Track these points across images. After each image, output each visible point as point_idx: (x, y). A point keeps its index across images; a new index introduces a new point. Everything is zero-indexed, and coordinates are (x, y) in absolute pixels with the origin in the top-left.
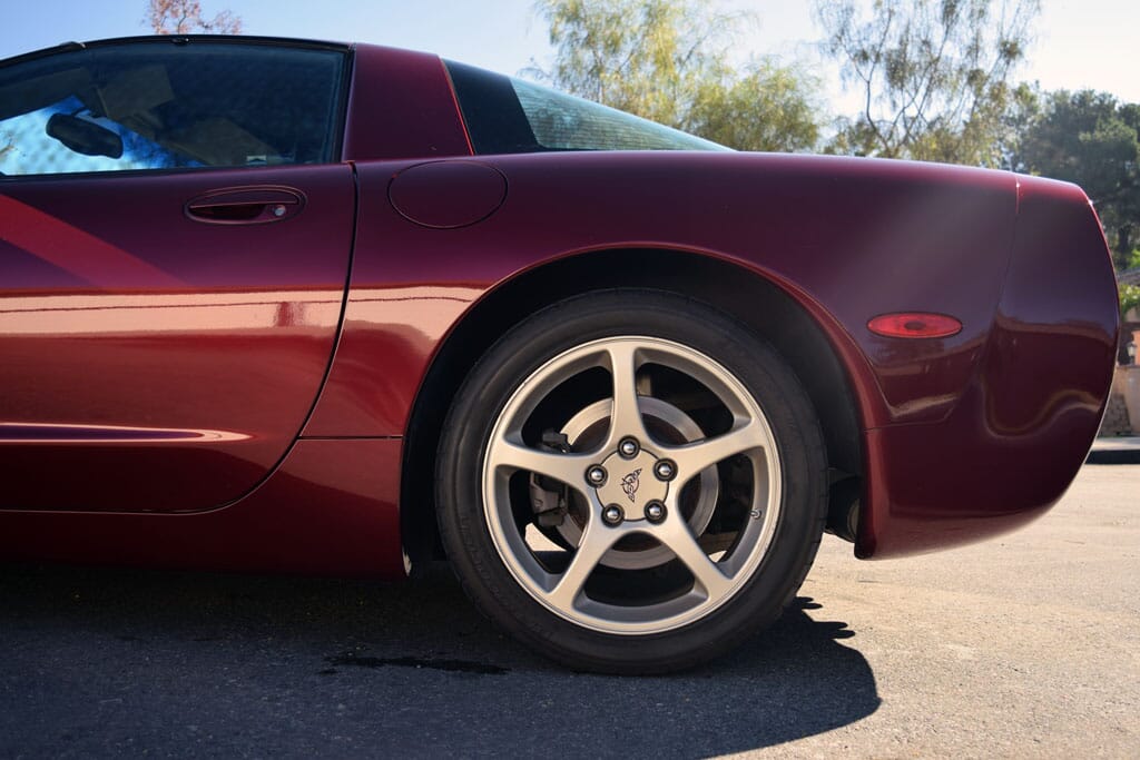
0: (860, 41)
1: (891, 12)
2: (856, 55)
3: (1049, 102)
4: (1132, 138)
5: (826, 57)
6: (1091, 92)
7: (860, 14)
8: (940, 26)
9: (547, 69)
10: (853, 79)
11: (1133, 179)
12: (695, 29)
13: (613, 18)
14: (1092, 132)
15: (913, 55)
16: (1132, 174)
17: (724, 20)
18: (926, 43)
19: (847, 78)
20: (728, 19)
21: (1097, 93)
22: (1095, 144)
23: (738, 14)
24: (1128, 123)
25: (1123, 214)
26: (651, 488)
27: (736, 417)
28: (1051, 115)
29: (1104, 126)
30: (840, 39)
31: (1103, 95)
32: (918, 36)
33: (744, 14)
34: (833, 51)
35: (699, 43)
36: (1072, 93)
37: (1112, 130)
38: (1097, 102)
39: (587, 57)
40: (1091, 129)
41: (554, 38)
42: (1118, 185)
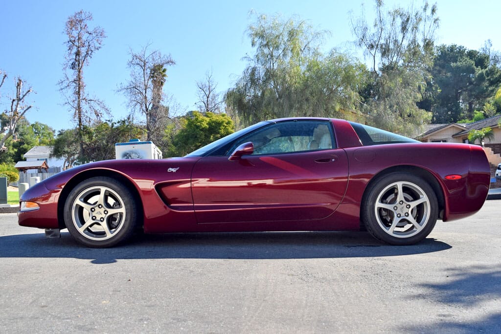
0: (370, 41)
1: (382, 29)
2: (369, 46)
3: (438, 50)
4: (473, 65)
5: (358, 47)
6: (456, 46)
7: (370, 30)
8: (401, 34)
9: (252, 57)
10: (368, 55)
11: (474, 81)
12: (306, 38)
13: (277, 36)
14: (456, 62)
15: (391, 46)
16: (473, 79)
17: (317, 34)
18: (396, 41)
19: (366, 56)
20: (319, 34)
21: (457, 46)
22: (458, 67)
23: (323, 32)
24: (471, 58)
25: (470, 96)
26: (406, 210)
27: (421, 196)
28: (439, 55)
29: (461, 60)
30: (363, 40)
31: (460, 47)
32: (393, 38)
33: (325, 32)
34: (360, 45)
35: (308, 43)
36: (447, 46)
37: (464, 61)
38: (458, 50)
39: (266, 51)
40: (456, 61)
41: (253, 44)
42: (468, 84)
